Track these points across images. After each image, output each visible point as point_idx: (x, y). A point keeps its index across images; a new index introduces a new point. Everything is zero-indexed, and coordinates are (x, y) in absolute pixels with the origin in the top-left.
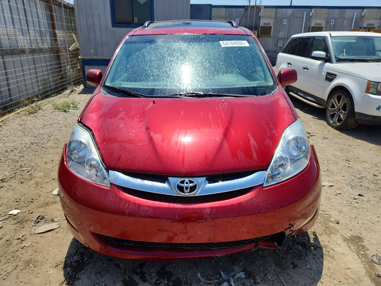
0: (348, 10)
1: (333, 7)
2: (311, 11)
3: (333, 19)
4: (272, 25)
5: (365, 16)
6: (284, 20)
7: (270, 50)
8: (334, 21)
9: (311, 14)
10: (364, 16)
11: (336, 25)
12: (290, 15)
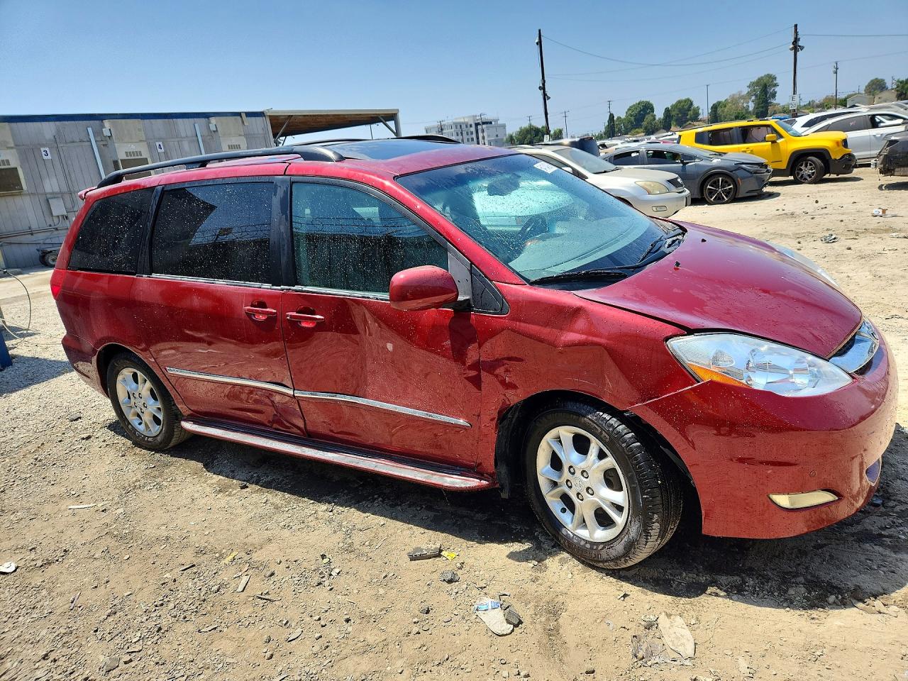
0: (180, 121)
1: (145, 114)
2: (103, 126)
3: (159, 139)
4: (14, 163)
5: (218, 129)
6: (42, 149)
7: (34, 227)
8: (161, 143)
9: (106, 132)
10: (217, 131)
11: (168, 151)
12: (52, 138)
